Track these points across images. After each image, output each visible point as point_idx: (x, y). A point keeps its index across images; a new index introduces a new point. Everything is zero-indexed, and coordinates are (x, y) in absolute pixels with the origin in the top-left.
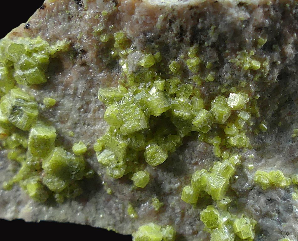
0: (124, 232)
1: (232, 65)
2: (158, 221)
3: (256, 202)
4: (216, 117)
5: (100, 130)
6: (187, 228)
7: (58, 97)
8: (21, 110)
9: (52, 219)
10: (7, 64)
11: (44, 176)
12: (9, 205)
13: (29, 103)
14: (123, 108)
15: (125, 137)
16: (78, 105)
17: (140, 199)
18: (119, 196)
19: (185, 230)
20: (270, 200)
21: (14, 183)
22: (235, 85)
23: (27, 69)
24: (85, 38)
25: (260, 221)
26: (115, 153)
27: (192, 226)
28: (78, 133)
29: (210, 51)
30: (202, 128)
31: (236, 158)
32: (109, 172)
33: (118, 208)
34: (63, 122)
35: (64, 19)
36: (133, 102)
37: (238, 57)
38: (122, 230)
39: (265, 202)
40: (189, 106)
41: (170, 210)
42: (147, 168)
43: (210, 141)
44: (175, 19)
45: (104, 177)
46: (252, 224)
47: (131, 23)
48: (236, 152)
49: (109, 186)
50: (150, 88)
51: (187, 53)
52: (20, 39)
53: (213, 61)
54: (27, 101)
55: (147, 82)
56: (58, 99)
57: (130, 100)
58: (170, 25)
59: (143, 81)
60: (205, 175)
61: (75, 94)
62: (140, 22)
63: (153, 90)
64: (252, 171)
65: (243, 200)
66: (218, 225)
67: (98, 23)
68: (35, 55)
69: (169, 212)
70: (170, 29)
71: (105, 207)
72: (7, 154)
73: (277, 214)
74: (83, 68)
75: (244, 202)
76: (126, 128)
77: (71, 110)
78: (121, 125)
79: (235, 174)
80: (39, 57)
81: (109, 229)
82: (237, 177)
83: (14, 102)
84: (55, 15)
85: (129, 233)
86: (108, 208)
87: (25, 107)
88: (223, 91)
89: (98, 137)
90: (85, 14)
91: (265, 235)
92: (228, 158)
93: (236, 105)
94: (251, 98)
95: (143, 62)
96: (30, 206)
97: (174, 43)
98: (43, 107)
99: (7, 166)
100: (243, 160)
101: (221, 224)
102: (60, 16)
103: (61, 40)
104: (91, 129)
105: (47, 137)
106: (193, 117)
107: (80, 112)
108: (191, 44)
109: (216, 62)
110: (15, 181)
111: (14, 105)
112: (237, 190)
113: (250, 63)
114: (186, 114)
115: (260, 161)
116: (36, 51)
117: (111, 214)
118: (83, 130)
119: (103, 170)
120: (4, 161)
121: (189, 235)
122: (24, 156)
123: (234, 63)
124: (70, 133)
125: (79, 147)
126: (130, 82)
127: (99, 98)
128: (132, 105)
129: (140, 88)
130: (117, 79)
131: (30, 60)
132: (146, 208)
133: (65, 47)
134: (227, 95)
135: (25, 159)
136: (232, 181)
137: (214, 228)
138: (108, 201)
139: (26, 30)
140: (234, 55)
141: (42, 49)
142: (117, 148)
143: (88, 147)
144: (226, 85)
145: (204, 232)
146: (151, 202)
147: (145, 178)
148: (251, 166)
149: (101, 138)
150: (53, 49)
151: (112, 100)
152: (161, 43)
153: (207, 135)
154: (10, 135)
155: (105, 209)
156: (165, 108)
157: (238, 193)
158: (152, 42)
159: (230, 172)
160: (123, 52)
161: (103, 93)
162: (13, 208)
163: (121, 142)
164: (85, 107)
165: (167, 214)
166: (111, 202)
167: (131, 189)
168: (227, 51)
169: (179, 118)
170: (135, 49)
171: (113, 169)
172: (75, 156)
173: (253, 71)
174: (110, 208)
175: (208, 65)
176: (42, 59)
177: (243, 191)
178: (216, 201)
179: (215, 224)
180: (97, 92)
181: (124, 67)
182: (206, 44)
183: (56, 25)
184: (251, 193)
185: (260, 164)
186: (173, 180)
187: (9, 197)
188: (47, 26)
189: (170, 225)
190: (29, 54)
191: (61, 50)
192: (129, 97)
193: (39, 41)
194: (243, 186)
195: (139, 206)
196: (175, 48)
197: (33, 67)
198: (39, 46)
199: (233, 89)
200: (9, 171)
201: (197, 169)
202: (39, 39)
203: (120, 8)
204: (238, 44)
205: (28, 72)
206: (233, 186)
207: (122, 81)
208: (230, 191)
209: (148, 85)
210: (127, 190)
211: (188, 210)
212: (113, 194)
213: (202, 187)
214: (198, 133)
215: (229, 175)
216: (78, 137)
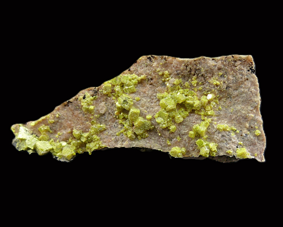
0: (165, 151)
1: (209, 83)
2: (179, 146)
3: (218, 136)
4: (203, 103)
5: (157, 110)
6: (190, 148)
7: (141, 97)
8: (127, 102)
9: (137, 146)
10: (121, 84)
11: (134, 129)
12: (118, 142)
13: (130, 99)
14: (167, 100)
15: (168, 112)
16: (149, 100)
17: (172, 137)
18: (163, 136)
19: (190, 149)
20: (223, 136)
21: (121, 133)
22: (210, 91)
23: (129, 86)
24: (153, 73)
25: (219, 144)
26: (163, 118)
27: (192, 147)
28: (148, 111)
29: (201, 77)
30: (197, 108)
31: (210, 119)
32: (161, 126)
33: (163, 141)
34: (142, 107)
35: (144, 67)
36: (171, 98)
37: (212, 80)
38: (164, 151)
39: (221, 136)
40: (193, 99)
41: (184, 141)
42: (175, 124)
43: (200, 113)
44: (188, 65)
45: (158, 128)
46: (216, 145)
47: (171, 67)
48: (210, 117)
49: (160, 133)
50: (177, 93)
51: (192, 79)
52: (126, 75)
53: (202, 81)
54: (129, 99)
55: (176, 91)
56: (141, 98)
57: (170, 97)
58: (186, 68)
59: (174, 90)
60: (198, 126)
61: (147, 96)
62: (175, 67)
63: (179, 93)
64: (216, 125)
65: (213, 136)
66: (203, 145)
67: (158, 67)
68: (132, 80)
69: (183, 142)
70: (186, 69)
71: (157, 141)
72: (118, 121)
73: (225, 141)
74: (150, 86)
75: (213, 137)
76: (168, 108)
77: (146, 102)
78: (166, 107)
79: (209, 126)
80: (134, 81)
81: (159, 150)
82: (210, 127)
83: (124, 99)
84: (141, 66)
85: (167, 151)
86: (159, 142)
87: (129, 100)
88: (205, 93)
89: (156, 112)
90: (153, 64)
91: (221, 150)
92: (207, 120)
93: (210, 98)
94: (216, 96)
95: (175, 83)
96: (127, 141)
97: (187, 75)
98: (135, 101)
99: (118, 126)
100: (212, 120)
101: (204, 145)
102: (143, 65)
103: (143, 75)
104: (154, 110)
105: (137, 112)
106: (194, 103)
107: (149, 103)
108: (194, 75)
109: (203, 82)
110: (121, 132)
111: (124, 100)
112: (210, 132)
113: (216, 82)
114: (191, 102)
115: (219, 121)
116: (133, 79)
117: (160, 144)
118: (151, 110)
119: (158, 126)
120: (117, 124)
121: (191, 151)
122: (125, 122)
123: (210, 82)
124: (145, 111)
125: (149, 117)
126: (170, 90)
127: (157, 97)
128: (170, 99)
129: (173, 93)
130: (164, 90)
131: (131, 83)
132: (174, 140)
133: (145, 77)
134: (206, 95)
135: (126, 123)
136: (208, 129)
137: (201, 147)
138: (159, 139)
139: (129, 72)
140: (210, 79)
141: (135, 78)
142: (164, 116)
143: (152, 116)
144: (206, 91)
145: (197, 149)
146: (176, 138)
147: (175, 128)
148: (215, 123)
149: (157, 113)
150: (140, 78)
151: (163, 98)
152: (182, 75)
153: (199, 111)
154: (120, 113)
155: (158, 142)
156: (183, 100)
157: (210, 133)
158: (179, 74)
159: (208, 125)
160: (168, 79)
161: (159, 95)
162: (120, 143)
163: (166, 113)
164: (151, 101)
165: (182, 143)
166: (160, 139)
167: (169, 133)
168: (207, 78)
169: (188, 104)
170: (172, 77)
171: (163, 124)
172: (147, 120)
173: (217, 85)
174: (160, 142)
175: (200, 83)
176: (135, 82)
177: (212, 132)
178: (202, 137)
179: (202, 145)
180: (156, 95)
181: (168, 84)
182: (200, 75)
183: (141, 69)
184: (216, 133)
185: (219, 122)
186: (185, 129)
187: (119, 139)
188: (137, 69)
189: (184, 147)
190: (130, 80)
191: (143, 79)
192: (169, 96)
193: (134, 75)
194: (212, 131)
195: (172, 140)
196: (187, 77)
197: (132, 85)
198: (134, 77)
199: (209, 92)
200: (119, 128)
201: (194, 125)
202: (134, 74)
203: (167, 62)
204: (212, 75)
205: (130, 87)
206: (209, 131)
207: (166, 91)
208: (207, 132)
209: (176, 92)
210: (167, 133)
211: (191, 141)
212: (161, 136)
213: (197, 131)
214: (195, 110)
215: (207, 126)
216: (148, 113)
